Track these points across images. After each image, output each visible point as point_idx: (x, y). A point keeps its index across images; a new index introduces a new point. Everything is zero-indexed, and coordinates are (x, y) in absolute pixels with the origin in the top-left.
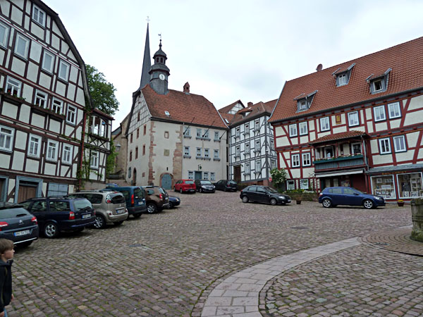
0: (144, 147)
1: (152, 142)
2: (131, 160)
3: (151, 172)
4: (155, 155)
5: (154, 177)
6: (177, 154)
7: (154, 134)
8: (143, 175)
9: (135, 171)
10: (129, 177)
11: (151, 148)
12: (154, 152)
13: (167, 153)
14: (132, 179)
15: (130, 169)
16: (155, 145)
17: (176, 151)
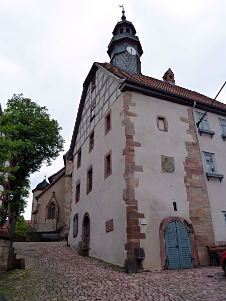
0: (108, 158)
1: (129, 137)
2: (77, 199)
3: (133, 216)
4: (140, 169)
5: (143, 230)
6: (192, 168)
7: (132, 119)
8: (109, 227)
9: (87, 220)
10: (75, 236)
11: (128, 152)
12: (137, 161)
13: (167, 165)
14: (79, 238)
15: (76, 217)
16: (139, 145)
17: (188, 161)
